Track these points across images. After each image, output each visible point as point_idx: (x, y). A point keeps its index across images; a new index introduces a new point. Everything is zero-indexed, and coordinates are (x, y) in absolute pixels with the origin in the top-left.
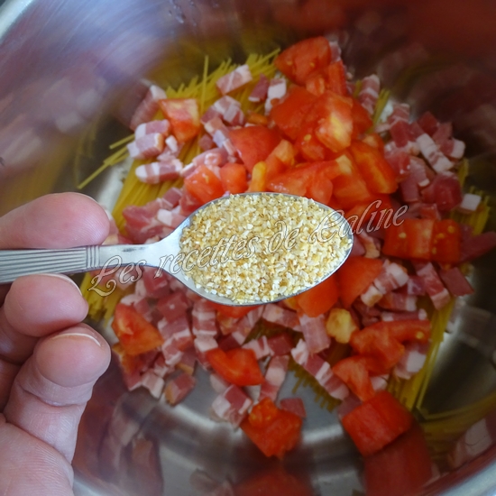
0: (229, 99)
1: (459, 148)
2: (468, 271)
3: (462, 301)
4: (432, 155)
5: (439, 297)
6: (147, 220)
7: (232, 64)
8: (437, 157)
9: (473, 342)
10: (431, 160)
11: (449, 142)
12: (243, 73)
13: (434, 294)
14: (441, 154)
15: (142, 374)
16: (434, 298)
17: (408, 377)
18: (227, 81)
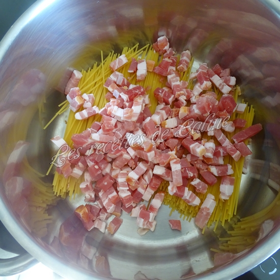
0: (117, 73)
1: (233, 80)
2: (249, 142)
3: (249, 157)
4: (220, 85)
5: (236, 155)
6: (85, 140)
7: (115, 53)
8: (223, 86)
9: (258, 177)
10: (220, 88)
11: (228, 78)
12: (123, 59)
13: (233, 154)
14: (225, 84)
15: (93, 221)
16: (233, 156)
17: (228, 199)
18: (115, 64)
